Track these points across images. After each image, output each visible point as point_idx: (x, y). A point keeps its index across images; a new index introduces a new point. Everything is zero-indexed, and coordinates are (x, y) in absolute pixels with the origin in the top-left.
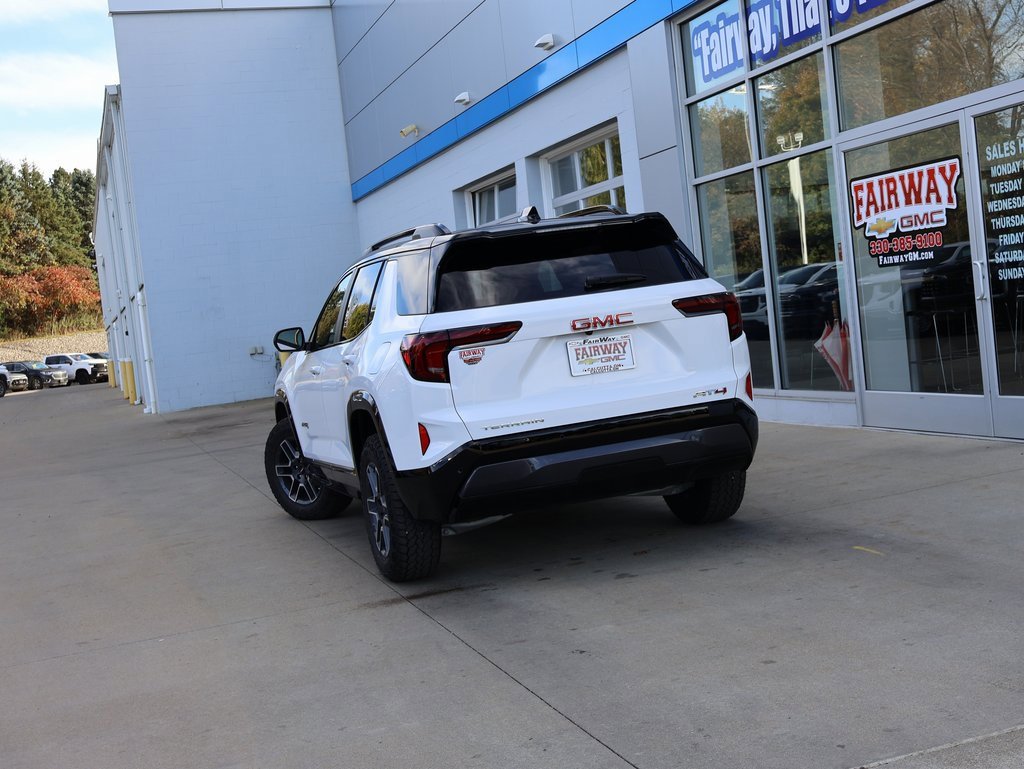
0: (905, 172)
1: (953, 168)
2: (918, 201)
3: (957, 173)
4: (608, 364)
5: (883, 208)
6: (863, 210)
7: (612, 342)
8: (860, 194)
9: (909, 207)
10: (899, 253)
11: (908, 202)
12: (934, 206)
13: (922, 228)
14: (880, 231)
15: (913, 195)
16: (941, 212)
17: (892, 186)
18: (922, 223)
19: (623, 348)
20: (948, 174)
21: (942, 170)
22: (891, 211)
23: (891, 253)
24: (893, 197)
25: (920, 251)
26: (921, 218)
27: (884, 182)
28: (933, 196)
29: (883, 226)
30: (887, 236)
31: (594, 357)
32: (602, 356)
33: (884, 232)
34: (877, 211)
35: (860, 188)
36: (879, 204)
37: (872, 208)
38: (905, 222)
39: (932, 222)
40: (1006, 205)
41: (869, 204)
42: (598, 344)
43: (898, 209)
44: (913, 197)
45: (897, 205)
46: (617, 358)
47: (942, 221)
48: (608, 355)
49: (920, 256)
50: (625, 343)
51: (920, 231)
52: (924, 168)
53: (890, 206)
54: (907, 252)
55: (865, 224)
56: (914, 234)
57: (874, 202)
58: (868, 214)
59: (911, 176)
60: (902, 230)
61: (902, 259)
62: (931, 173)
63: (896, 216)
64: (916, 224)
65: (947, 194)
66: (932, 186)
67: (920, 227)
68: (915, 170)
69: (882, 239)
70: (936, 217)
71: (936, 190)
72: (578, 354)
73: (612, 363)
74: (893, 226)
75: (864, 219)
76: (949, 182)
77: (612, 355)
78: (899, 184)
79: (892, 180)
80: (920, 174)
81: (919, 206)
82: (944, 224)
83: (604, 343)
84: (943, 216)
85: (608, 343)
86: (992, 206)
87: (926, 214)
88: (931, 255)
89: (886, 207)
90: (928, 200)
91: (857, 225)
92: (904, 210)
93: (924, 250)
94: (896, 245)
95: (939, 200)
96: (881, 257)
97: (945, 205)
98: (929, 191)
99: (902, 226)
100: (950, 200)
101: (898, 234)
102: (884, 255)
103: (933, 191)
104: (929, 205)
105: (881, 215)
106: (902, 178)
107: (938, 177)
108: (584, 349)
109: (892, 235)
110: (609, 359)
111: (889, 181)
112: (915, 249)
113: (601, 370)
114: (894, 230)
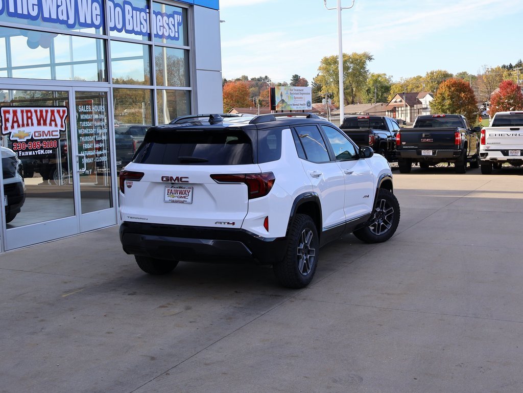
0: (38, 109)
1: (64, 112)
2: (45, 124)
3: (66, 114)
4: (180, 199)
5: (23, 125)
6: (9, 125)
7: (184, 190)
8: (7, 115)
9: (39, 127)
10: (32, 150)
11: (39, 124)
12: (53, 128)
13: (47, 138)
14: (20, 138)
15: (42, 121)
16: (57, 131)
17: (29, 114)
18: (46, 136)
19: (188, 193)
20: (61, 114)
21: (58, 112)
22: (28, 128)
23: (27, 150)
24: (30, 121)
25: (45, 150)
26: (46, 133)
27: (25, 111)
28: (53, 123)
29: (23, 135)
30: (25, 140)
31: (175, 195)
32: (178, 195)
33: (24, 138)
34: (19, 126)
35: (8, 112)
36: (21, 122)
37: (16, 125)
38: (37, 134)
39: (52, 135)
40: (86, 131)
41: (13, 122)
42: (178, 189)
43: (33, 127)
44: (42, 122)
45: (32, 124)
46: (185, 197)
47: (57, 135)
48: (181, 195)
49: (44, 152)
50: (190, 191)
51: (45, 139)
52: (49, 109)
53: (28, 125)
54: (37, 150)
55: (10, 133)
56: (41, 141)
57: (17, 121)
58: (13, 127)
59: (41, 111)
60: (35, 138)
61: (34, 153)
62: (53, 112)
63: (31, 131)
64: (43, 136)
65: (60, 123)
66: (53, 118)
67: (45, 137)
68: (44, 109)
69: (21, 142)
70: (54, 133)
71: (55, 120)
72: (168, 192)
73: (182, 199)
74: (29, 135)
75: (10, 130)
76: (62, 118)
77: (183, 196)
78: (34, 114)
79: (30, 111)
80: (47, 111)
81: (45, 127)
82: (59, 137)
83: (180, 189)
84: (58, 133)
85: (182, 189)
86: (80, 131)
87: (49, 132)
88: (51, 152)
89: (25, 125)
90: (50, 125)
91: (4, 133)
92: (36, 128)
93: (47, 149)
94: (31, 145)
95: (56, 125)
96: (20, 152)
97: (59, 128)
98: (51, 120)
99: (35, 136)
100: (62, 126)
101: (32, 140)
102: (22, 151)
103: (53, 121)
104: (50, 127)
105: (21, 129)
106: (36, 111)
107: (56, 114)
108: (172, 190)
109: (28, 141)
110: (181, 197)
111: (27, 112)
112: (42, 148)
113: (177, 202)
114: (30, 138)
